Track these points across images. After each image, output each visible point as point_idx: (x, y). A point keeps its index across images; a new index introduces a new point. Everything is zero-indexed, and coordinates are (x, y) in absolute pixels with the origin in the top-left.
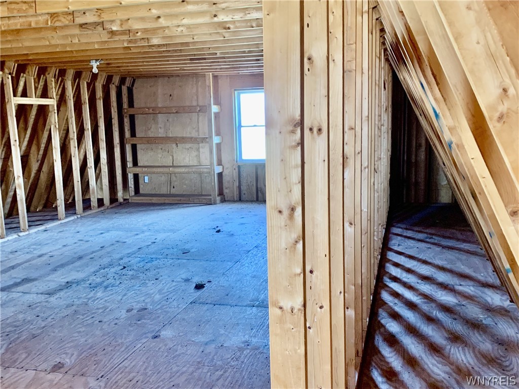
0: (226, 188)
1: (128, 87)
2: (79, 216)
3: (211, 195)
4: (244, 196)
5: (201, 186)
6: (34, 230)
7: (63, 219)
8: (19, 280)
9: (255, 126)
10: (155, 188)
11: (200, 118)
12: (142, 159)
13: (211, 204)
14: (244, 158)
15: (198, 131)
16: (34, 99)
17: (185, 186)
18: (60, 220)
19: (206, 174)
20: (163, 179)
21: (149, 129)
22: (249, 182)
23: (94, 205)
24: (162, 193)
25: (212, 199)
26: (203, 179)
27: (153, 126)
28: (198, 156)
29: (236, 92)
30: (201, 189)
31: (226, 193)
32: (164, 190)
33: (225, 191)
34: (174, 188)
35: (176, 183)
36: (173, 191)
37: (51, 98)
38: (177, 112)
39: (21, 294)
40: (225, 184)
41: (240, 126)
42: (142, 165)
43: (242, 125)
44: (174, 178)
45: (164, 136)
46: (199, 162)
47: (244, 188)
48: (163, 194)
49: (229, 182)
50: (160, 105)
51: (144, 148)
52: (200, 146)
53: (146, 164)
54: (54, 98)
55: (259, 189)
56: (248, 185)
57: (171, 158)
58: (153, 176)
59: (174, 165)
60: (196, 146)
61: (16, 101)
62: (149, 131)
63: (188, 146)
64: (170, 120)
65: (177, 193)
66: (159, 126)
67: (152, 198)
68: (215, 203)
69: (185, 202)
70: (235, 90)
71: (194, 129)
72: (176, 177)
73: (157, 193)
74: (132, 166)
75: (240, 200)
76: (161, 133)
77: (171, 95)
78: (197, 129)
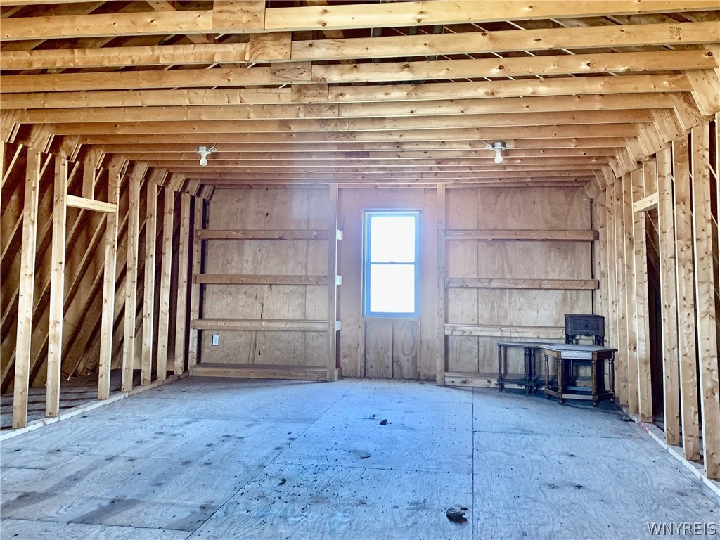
0: (345, 357)
1: (204, 200)
2: (127, 395)
3: (325, 367)
4: (370, 370)
5: (305, 351)
6: (66, 416)
7: (106, 399)
8: (105, 503)
9: (392, 263)
10: (228, 355)
11: (311, 249)
12: (212, 308)
13: (326, 381)
14: (373, 310)
15: (306, 267)
16: (92, 201)
17: (278, 352)
18: (101, 400)
19: (313, 334)
20: (243, 339)
21: (229, 263)
22: (380, 349)
23: (146, 377)
24: (239, 362)
25: (328, 373)
26: (308, 340)
27: (236, 258)
28: (303, 306)
29: (366, 214)
30: (305, 357)
31: (344, 363)
32: (243, 358)
33: (343, 361)
34: (260, 354)
35: (264, 347)
36: (259, 360)
37: (112, 203)
38: (281, 239)
39: (130, 530)
40: (343, 351)
41: (369, 263)
42: (211, 317)
43: (372, 261)
44: (261, 338)
45: (252, 273)
46: (304, 314)
47: (371, 357)
48: (241, 364)
49: (349, 346)
50: (249, 228)
51: (217, 291)
52: (308, 290)
53: (218, 315)
54: (116, 204)
55: (395, 360)
56: (378, 353)
57: (259, 306)
58: (227, 334)
59: (264, 317)
60: (301, 289)
61: (70, 201)
62: (229, 266)
63: (288, 289)
64: (264, 250)
65: (264, 363)
66: (245, 258)
67: (227, 370)
68: (331, 380)
69: (283, 377)
70: (364, 211)
71: (300, 264)
72: (265, 336)
73: (231, 362)
74: (197, 318)
75: (365, 376)
76: (248, 269)
77: (267, 214)
78: (304, 264)
